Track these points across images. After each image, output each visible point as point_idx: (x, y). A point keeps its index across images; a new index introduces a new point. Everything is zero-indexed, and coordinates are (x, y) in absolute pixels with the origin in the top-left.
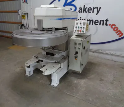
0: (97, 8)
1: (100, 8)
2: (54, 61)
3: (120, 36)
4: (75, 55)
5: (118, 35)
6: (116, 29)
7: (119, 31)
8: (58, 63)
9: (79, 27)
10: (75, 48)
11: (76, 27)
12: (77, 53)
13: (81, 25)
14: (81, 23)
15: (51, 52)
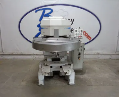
0: (71, 19)
1: (74, 19)
2: (65, 64)
3: (89, 40)
4: (79, 56)
5: (88, 39)
6: (86, 35)
7: (89, 36)
8: (68, 65)
9: (80, 34)
10: (78, 50)
11: (76, 34)
12: (80, 54)
13: (80, 33)
14: (79, 31)
15: (57, 58)
